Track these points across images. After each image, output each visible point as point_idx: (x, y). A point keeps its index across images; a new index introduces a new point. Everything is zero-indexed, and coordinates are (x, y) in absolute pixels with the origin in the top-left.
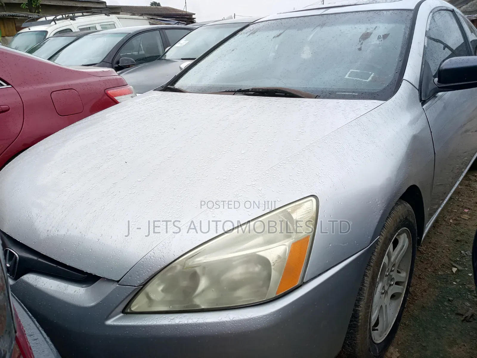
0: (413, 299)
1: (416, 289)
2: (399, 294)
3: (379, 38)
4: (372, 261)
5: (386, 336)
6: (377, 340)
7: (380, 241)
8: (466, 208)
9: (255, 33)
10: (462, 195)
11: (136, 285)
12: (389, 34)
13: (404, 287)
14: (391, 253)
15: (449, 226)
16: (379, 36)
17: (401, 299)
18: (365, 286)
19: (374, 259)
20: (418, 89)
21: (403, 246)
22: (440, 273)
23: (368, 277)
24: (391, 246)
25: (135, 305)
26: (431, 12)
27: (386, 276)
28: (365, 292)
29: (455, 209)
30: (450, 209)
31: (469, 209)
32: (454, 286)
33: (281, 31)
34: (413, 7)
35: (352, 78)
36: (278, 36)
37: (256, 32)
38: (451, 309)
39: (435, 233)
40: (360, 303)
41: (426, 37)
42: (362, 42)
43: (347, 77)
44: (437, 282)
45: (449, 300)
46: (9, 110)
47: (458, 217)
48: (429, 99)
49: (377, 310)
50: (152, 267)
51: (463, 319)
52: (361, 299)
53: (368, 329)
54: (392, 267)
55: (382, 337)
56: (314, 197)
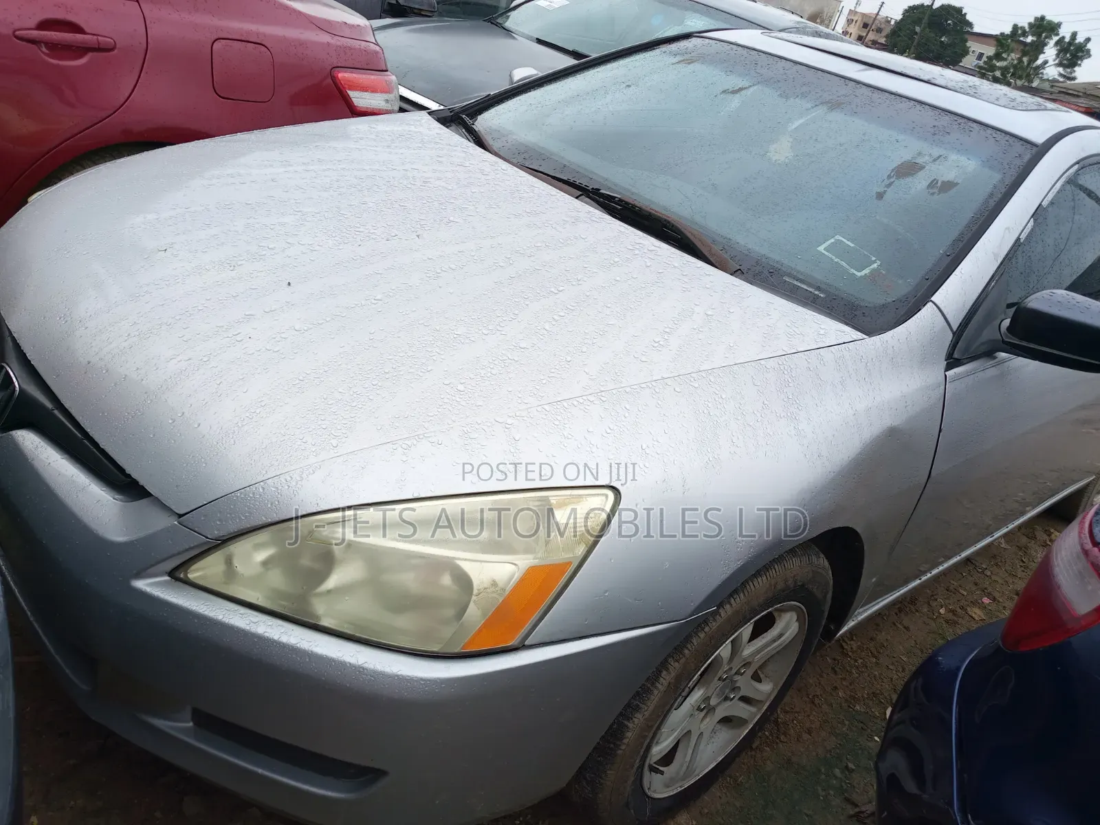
0: (778, 738)
1: (793, 721)
2: (741, 722)
3: (932, 184)
4: (689, 646)
5: (680, 789)
6: (655, 791)
7: (722, 615)
8: (989, 595)
9: (692, 62)
10: (997, 565)
11: (209, 537)
12: (957, 184)
13: (759, 710)
14: (743, 644)
15: (933, 619)
16: (935, 179)
17: (742, 733)
18: (656, 687)
19: (695, 644)
20: (955, 330)
21: (781, 635)
22: (858, 708)
23: (670, 673)
24: (747, 630)
25: (197, 570)
26: (1077, 163)
27: (719, 680)
28: (652, 697)
29: (965, 590)
30: (955, 583)
31: (994, 599)
32: (870, 744)
33: (745, 83)
34: (1040, 139)
35: (830, 255)
36: (734, 92)
37: (695, 61)
38: (842, 786)
39: (895, 624)
40: (635, 716)
41: (1032, 219)
42: (892, 180)
43: (821, 248)
44: (842, 723)
45: (847, 767)
46: (112, 49)
47: (962, 608)
48: (973, 359)
49: (672, 738)
50: (250, 513)
51: (852, 813)
52: (640, 708)
53: (636, 766)
54: (741, 665)
55: (668, 789)
56: (613, 492)
